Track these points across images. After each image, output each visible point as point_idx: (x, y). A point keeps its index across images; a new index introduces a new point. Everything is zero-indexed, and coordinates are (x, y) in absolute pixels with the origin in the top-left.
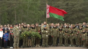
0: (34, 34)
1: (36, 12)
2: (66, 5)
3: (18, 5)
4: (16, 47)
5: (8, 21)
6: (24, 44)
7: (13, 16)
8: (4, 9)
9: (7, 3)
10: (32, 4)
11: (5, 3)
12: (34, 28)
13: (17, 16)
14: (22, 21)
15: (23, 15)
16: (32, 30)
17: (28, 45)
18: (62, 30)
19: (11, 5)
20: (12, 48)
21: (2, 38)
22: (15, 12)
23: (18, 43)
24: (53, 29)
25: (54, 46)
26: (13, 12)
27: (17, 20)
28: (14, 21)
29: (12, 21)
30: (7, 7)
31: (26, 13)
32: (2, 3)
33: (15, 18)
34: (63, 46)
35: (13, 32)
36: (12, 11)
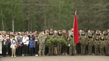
0: (59, 40)
1: (69, 17)
2: (106, 8)
3: (49, 8)
4: (42, 55)
5: (37, 26)
6: (49, 51)
7: (43, 21)
8: (32, 13)
9: (36, 6)
10: (64, 7)
11: (34, 6)
12: (61, 35)
13: (47, 21)
14: (53, 27)
15: (54, 19)
16: (58, 36)
17: (55, 53)
18: (91, 37)
19: (40, 8)
20: (37, 55)
21: (27, 45)
22: (45, 16)
23: (44, 51)
24: (81, 36)
25: (82, 54)
26: (43, 16)
27: (47, 25)
28: (44, 27)
29: (41, 27)
30: (36, 11)
31: (58, 18)
32: (30, 6)
33: (45, 23)
34: (93, 55)
35: (39, 39)
36: (42, 14)
